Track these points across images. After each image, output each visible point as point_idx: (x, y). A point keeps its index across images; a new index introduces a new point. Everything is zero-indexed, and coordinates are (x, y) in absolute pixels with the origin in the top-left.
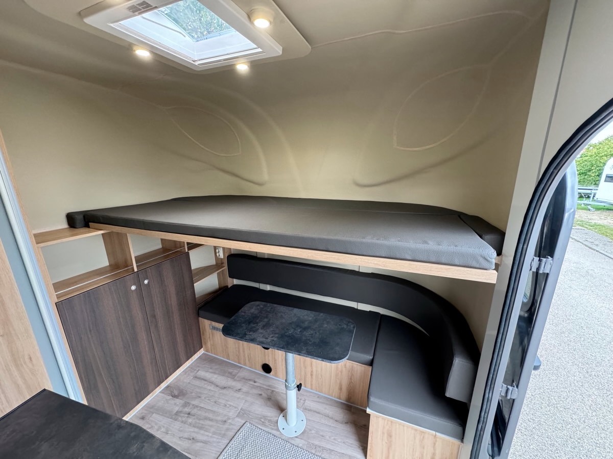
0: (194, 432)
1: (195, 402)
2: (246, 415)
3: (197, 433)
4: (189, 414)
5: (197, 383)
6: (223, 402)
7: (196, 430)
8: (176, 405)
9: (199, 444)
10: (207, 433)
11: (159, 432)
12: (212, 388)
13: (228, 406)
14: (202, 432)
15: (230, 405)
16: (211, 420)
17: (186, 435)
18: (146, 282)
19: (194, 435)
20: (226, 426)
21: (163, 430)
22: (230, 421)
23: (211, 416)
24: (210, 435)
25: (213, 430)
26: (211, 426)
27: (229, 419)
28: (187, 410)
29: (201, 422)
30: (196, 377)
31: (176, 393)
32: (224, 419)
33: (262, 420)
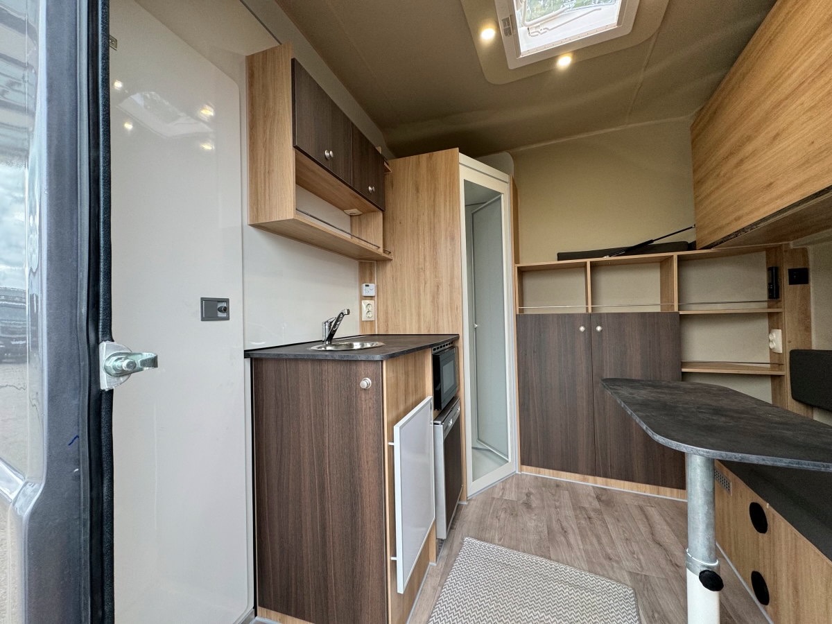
0: (573, 530)
1: (608, 519)
2: (641, 584)
3: (574, 533)
4: (590, 518)
5: (636, 512)
6: (636, 548)
7: (577, 531)
8: (591, 503)
9: (563, 538)
10: (580, 543)
11: (553, 502)
12: (644, 529)
13: (635, 556)
14: (579, 538)
15: (638, 559)
16: (600, 543)
17: (565, 524)
18: (599, 328)
19: (570, 531)
20: (605, 562)
21: (557, 504)
22: (615, 565)
23: (605, 540)
24: (582, 547)
25: (589, 547)
26: (592, 544)
27: (617, 562)
28: (592, 514)
29: (589, 533)
30: (641, 508)
31: (604, 498)
32: (612, 556)
33: (656, 615)
